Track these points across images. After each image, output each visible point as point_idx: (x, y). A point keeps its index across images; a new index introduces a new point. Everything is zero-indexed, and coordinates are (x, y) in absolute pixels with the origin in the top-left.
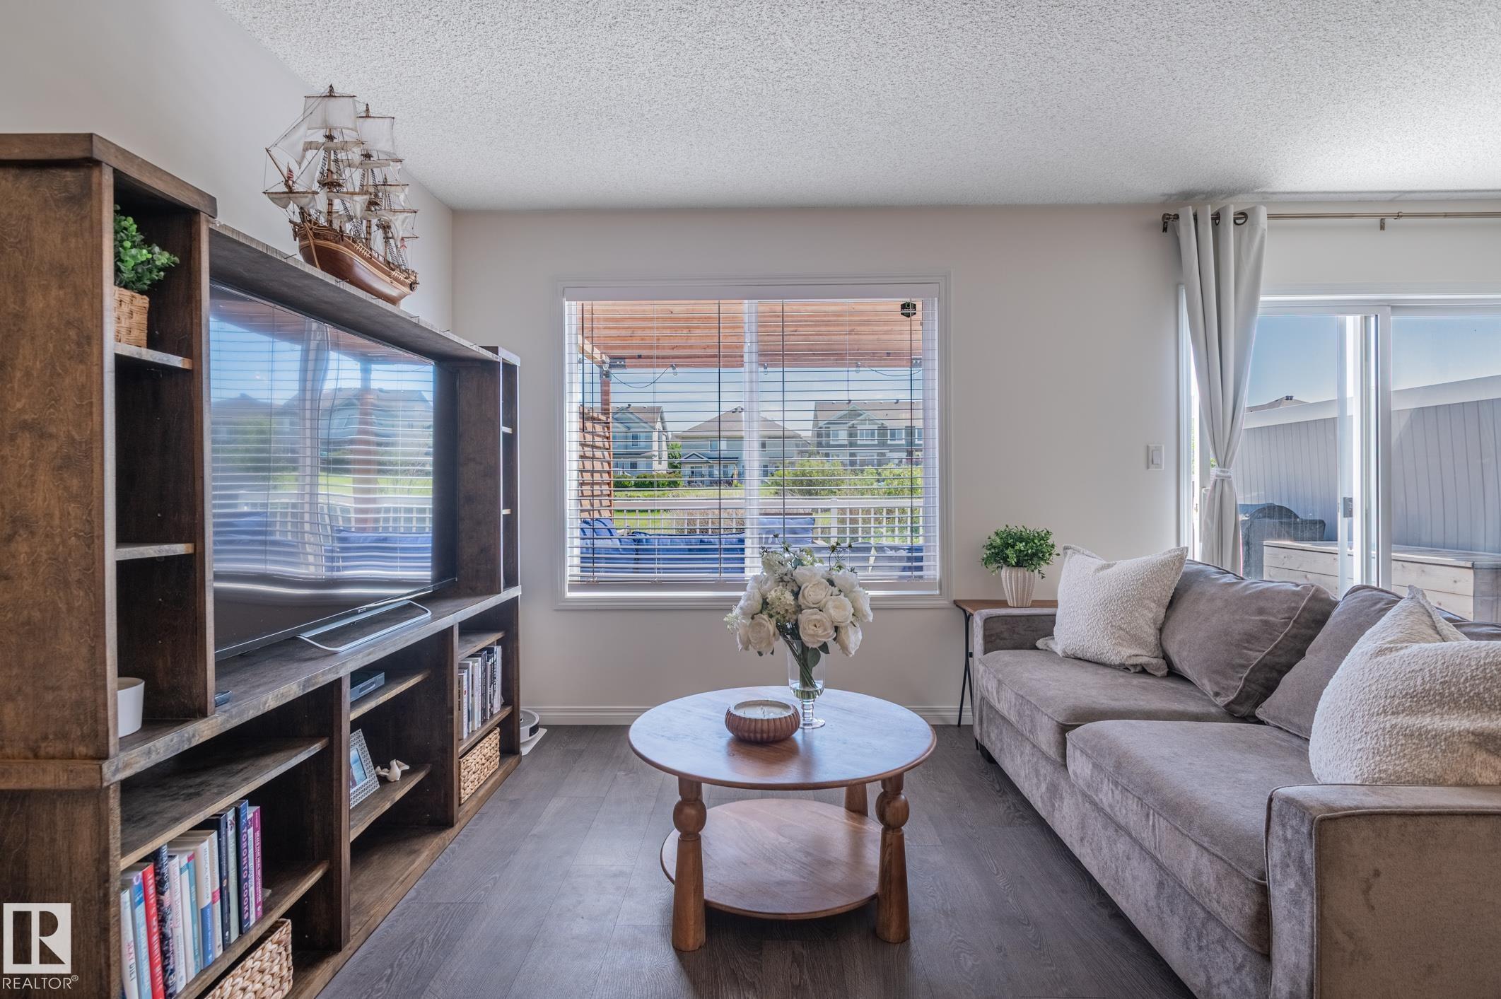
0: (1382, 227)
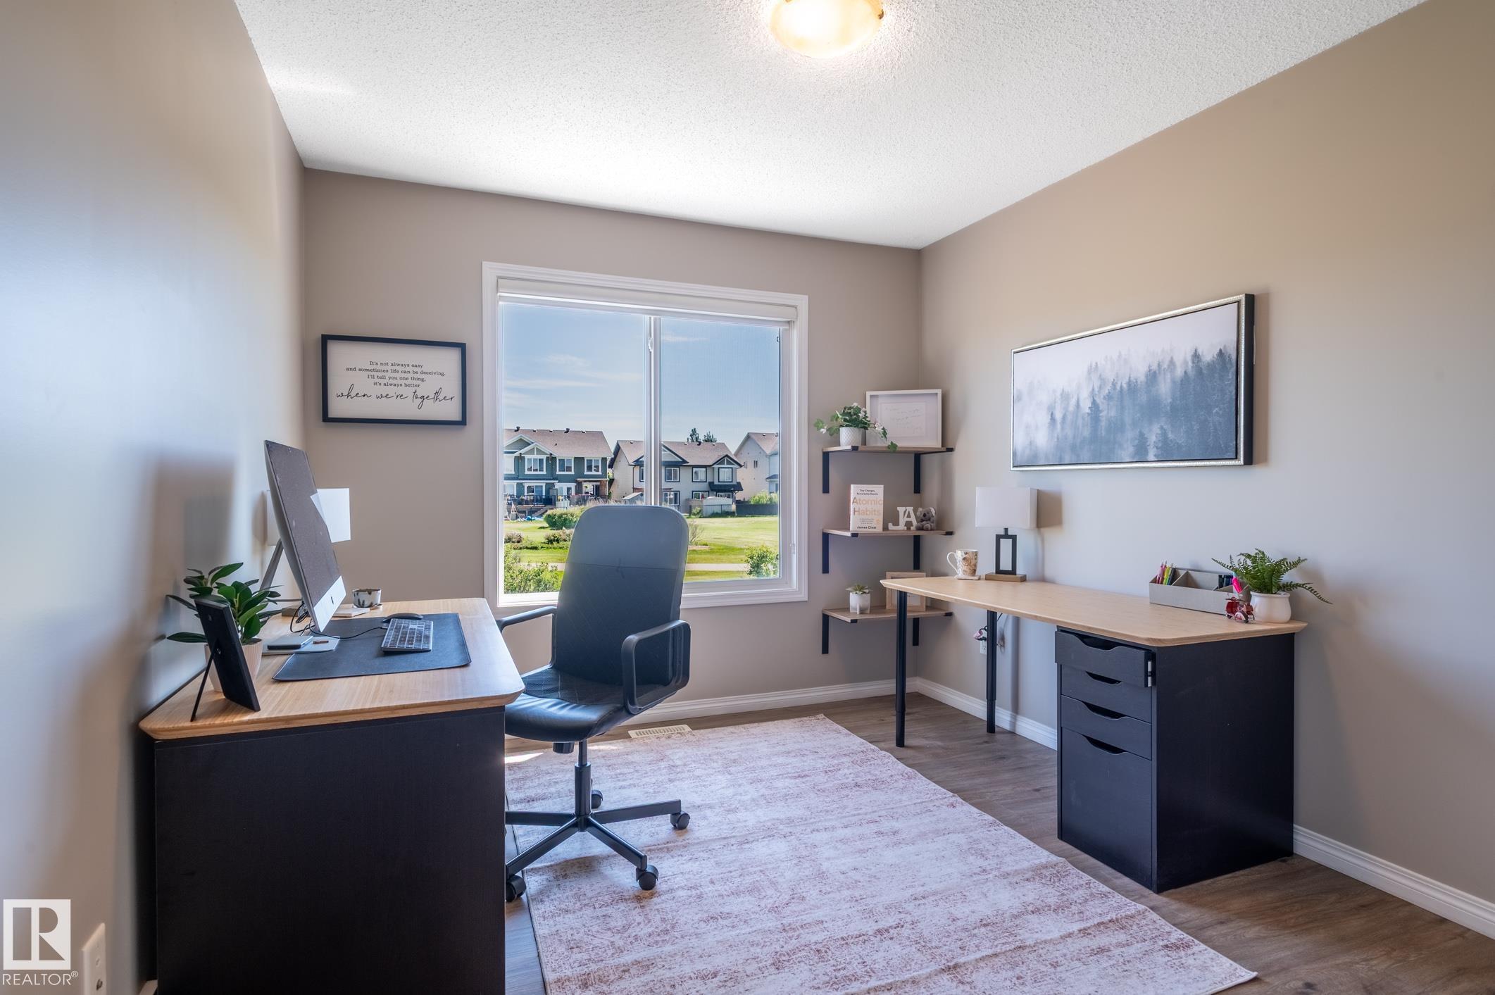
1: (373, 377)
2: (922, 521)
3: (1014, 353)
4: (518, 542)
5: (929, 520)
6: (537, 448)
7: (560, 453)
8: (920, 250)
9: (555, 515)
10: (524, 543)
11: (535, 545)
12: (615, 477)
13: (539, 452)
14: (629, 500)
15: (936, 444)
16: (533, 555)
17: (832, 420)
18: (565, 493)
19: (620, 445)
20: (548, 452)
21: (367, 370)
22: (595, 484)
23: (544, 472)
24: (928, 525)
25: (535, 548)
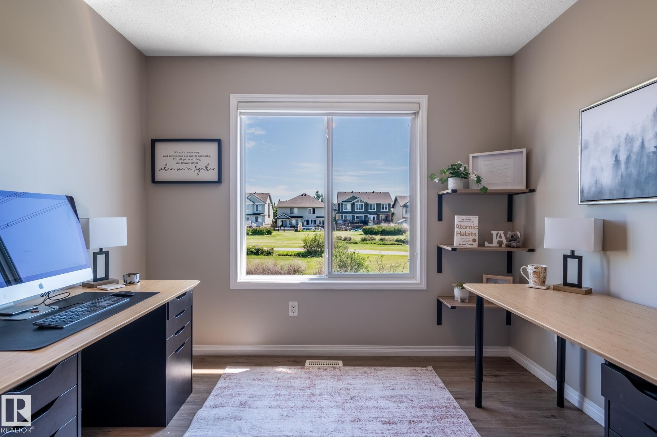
1: (176, 159)
2: (511, 241)
3: (582, 112)
4: (350, 240)
5: (516, 240)
6: (360, 200)
7: (370, 202)
8: (513, 56)
9: (366, 229)
10: (352, 241)
11: (356, 242)
12: (395, 212)
13: (361, 201)
14: (400, 222)
15: (523, 187)
16: (355, 246)
17: (441, 174)
18: (372, 219)
19: (397, 198)
20: (365, 201)
21: (172, 156)
22: (385, 215)
23: (363, 210)
24: (514, 244)
25: (356, 243)
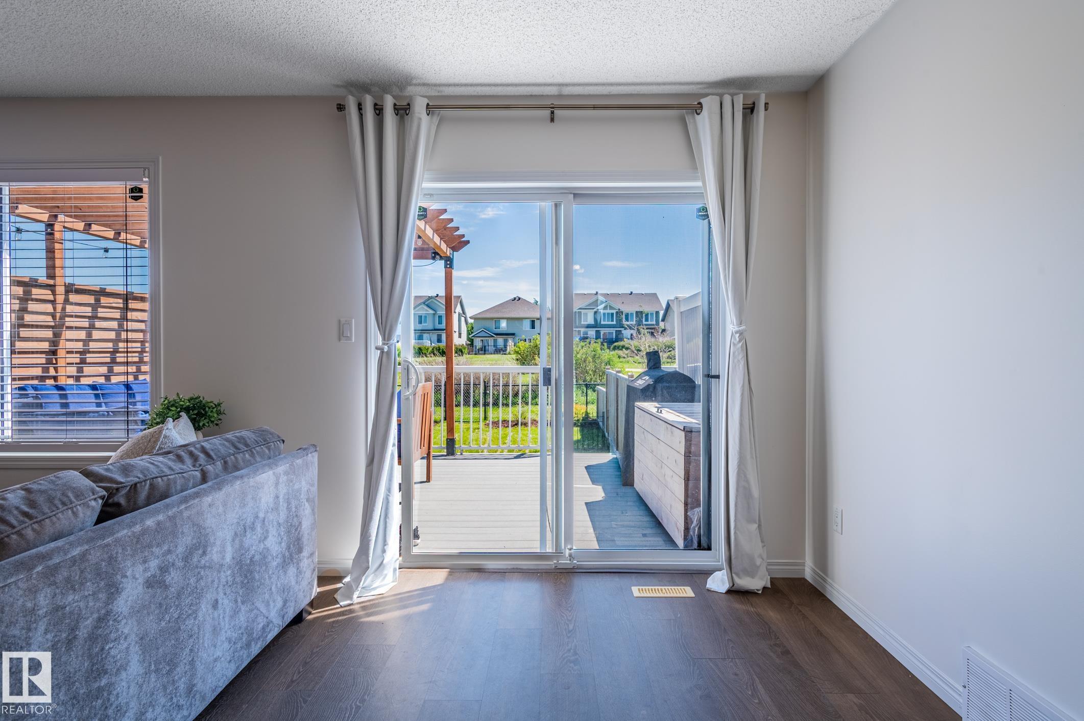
0: (552, 120)
